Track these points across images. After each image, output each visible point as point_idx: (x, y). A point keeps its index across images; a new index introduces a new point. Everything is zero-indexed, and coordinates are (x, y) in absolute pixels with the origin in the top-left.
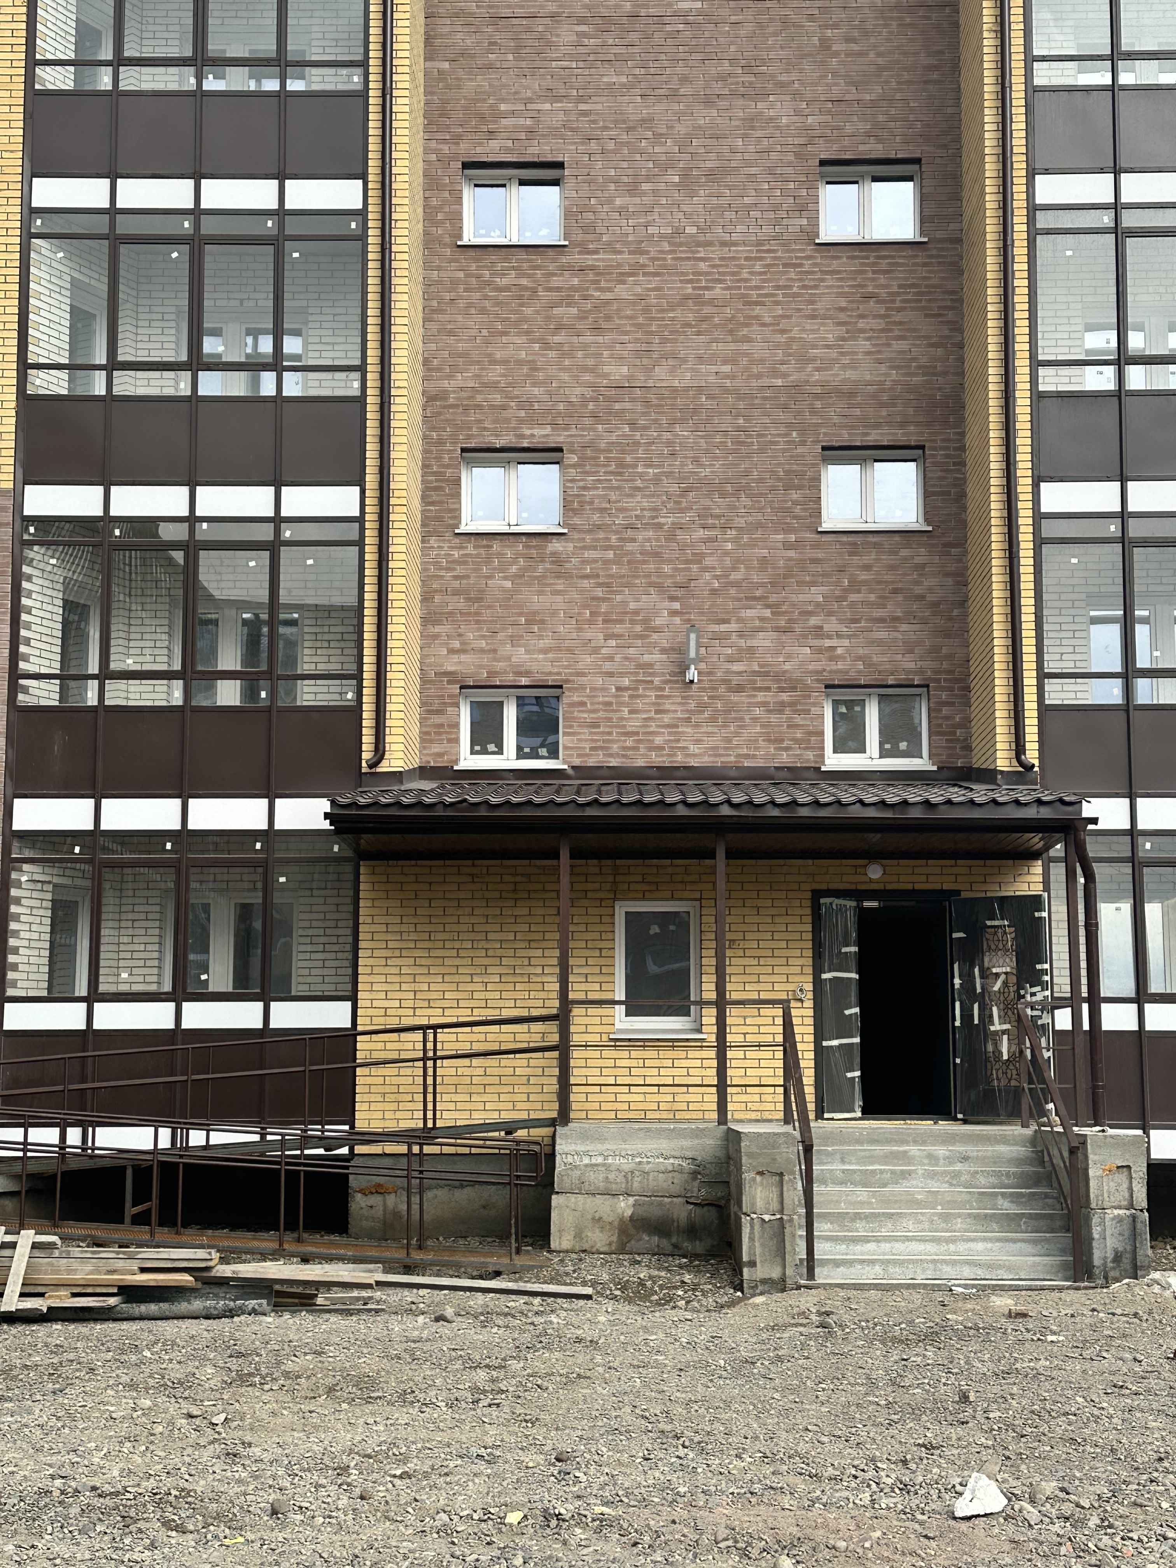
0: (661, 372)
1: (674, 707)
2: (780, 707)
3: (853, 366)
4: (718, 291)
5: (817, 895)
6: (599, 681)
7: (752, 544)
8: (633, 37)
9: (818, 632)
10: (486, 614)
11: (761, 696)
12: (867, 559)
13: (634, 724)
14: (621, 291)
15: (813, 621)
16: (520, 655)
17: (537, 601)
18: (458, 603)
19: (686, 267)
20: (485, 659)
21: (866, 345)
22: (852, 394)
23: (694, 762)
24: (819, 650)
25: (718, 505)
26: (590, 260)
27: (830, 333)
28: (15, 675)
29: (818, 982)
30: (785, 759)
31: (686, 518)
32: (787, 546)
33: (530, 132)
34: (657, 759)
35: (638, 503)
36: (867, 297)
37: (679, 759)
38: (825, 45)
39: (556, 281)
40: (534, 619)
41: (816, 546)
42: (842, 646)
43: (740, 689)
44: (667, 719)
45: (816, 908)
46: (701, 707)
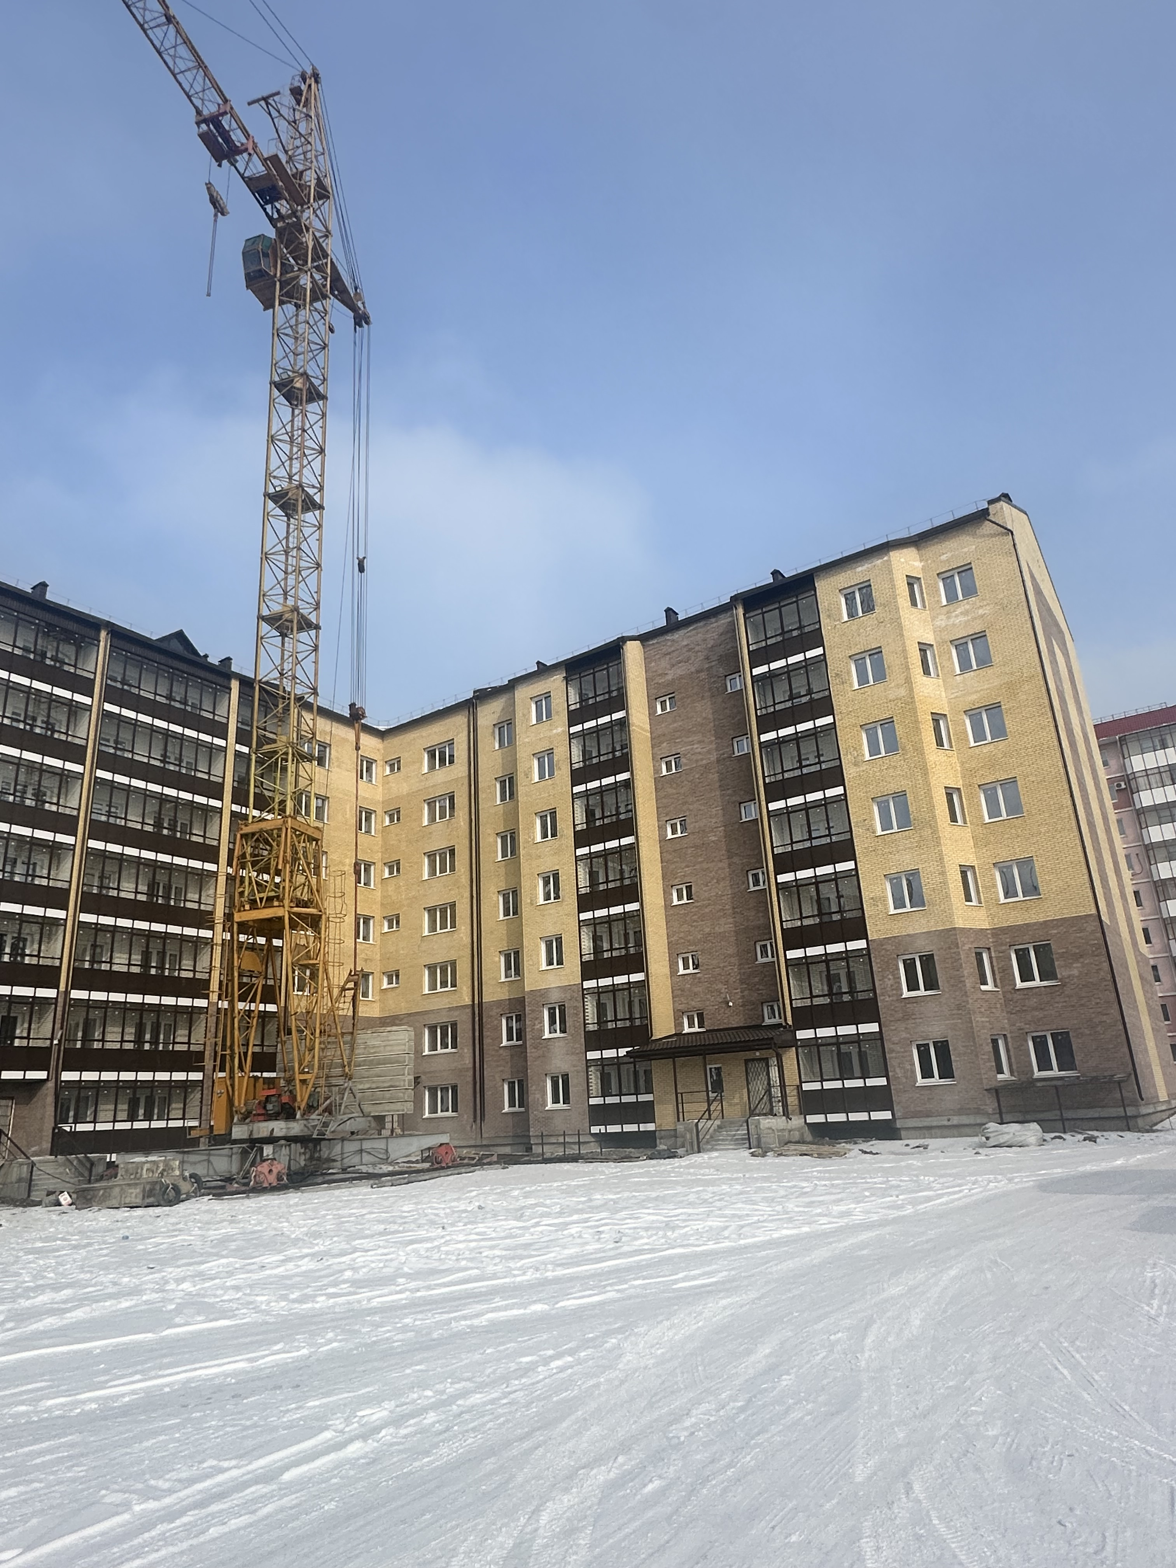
0: (716, 929)
1: (727, 1012)
2: (751, 1010)
3: (759, 920)
4: (727, 907)
5: (746, 1060)
6: (711, 1008)
7: (741, 969)
9: (758, 989)
10: (685, 994)
11: (747, 1007)
12: (767, 969)
13: (719, 1018)
14: (707, 910)
15: (757, 986)
16: (693, 1003)
17: (696, 990)
18: (679, 992)
19: (720, 902)
20: (686, 1005)
21: (761, 914)
22: (759, 927)
23: (733, 1026)
24: (759, 994)
25: (732, 960)
26: (699, 904)
27: (753, 913)
28: (585, 1024)
29: (747, 1083)
30: (753, 1023)
31: (726, 964)
32: (749, 968)
33: (684, 876)
34: (725, 1026)
35: (715, 962)
36: (760, 902)
37: (730, 1026)
38: (745, 842)
39: (693, 910)
40: (696, 994)
41: (756, 967)
42: (764, 992)
43: (742, 1006)
44: (726, 1015)
45: (746, 1063)
46: (734, 1012)
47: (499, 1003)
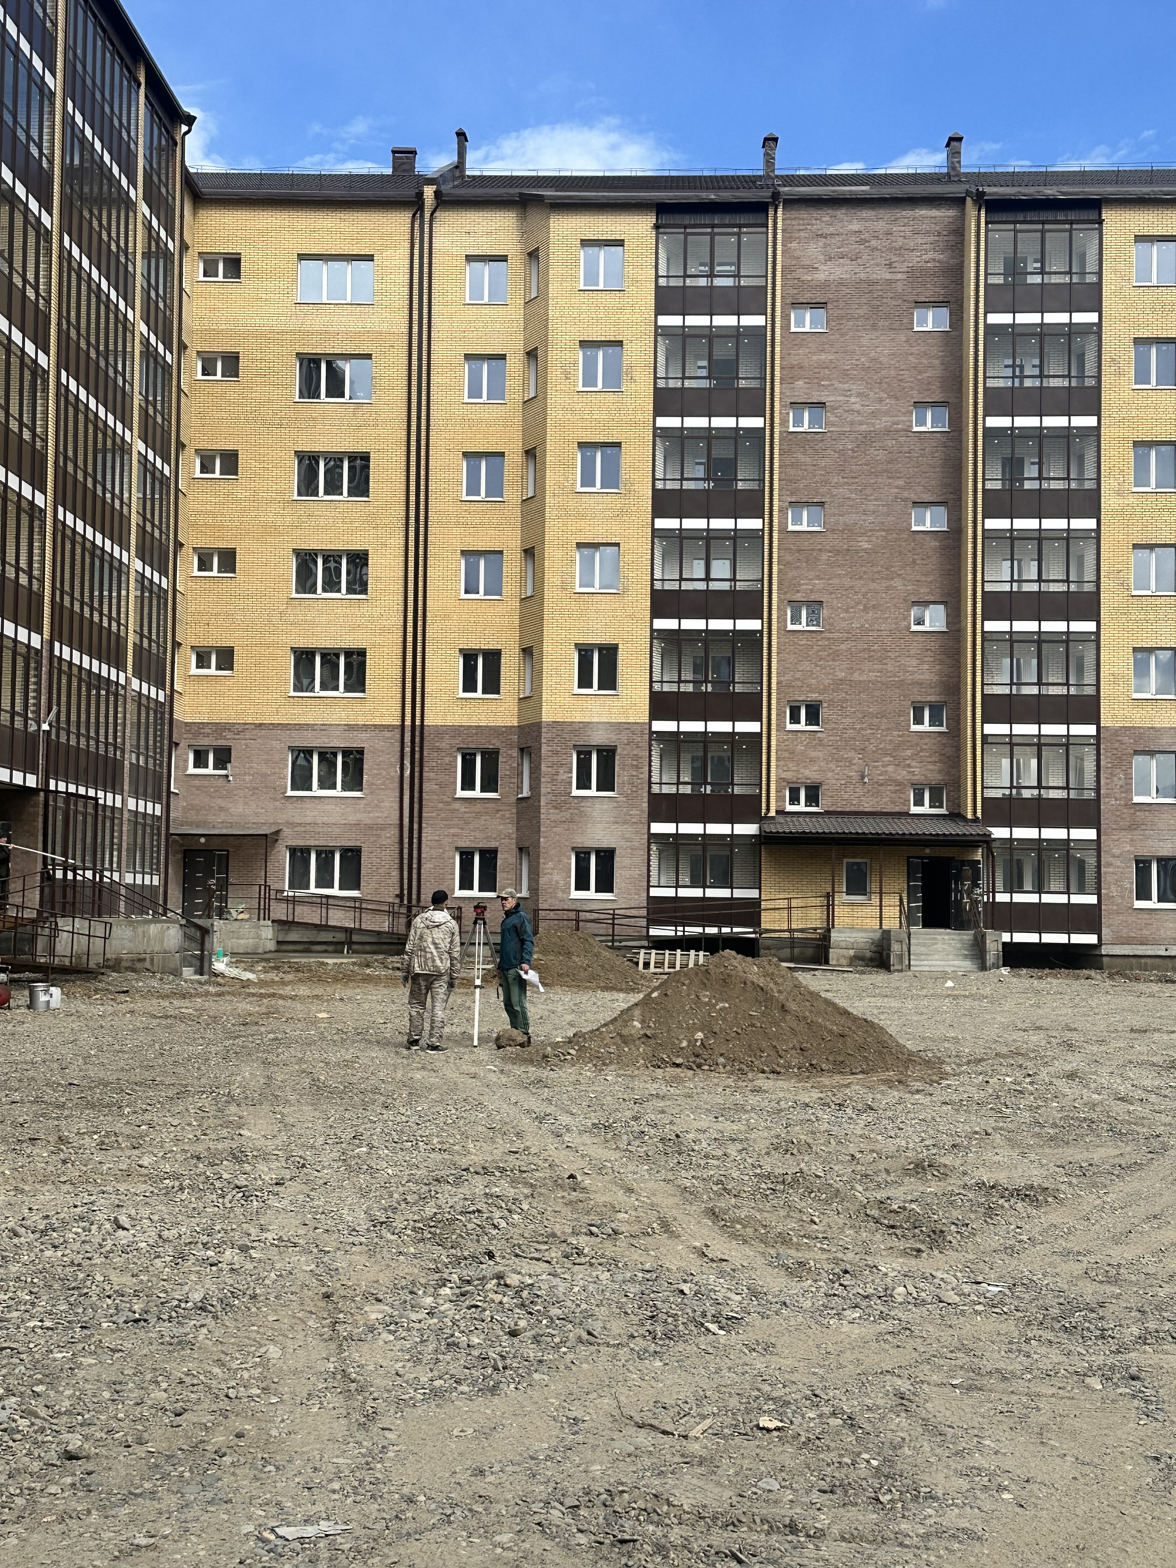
0: (856, 675)
1: (860, 790)
2: (895, 792)
3: (922, 674)
4: (876, 647)
5: (909, 858)
6: (834, 782)
7: (886, 735)
8: (848, 557)
9: (909, 766)
10: (796, 758)
11: (889, 788)
12: (927, 740)
13: (846, 796)
14: (843, 647)
15: (908, 762)
16: (807, 773)
17: (814, 754)
18: (786, 755)
19: (865, 638)
20: (795, 774)
21: (927, 667)
22: (921, 684)
23: (866, 810)
24: (909, 772)
25: (875, 722)
26: (832, 635)
27: (914, 662)
28: (650, 783)
29: (909, 886)
30: (897, 809)
31: (864, 726)
32: (899, 736)
33: (812, 590)
34: (853, 809)
35: (848, 720)
36: (927, 650)
37: (861, 809)
38: (914, 561)
39: (820, 643)
40: (812, 760)
41: (909, 736)
42: (917, 771)
43: (882, 785)
44: (857, 795)
45: (908, 862)
46: (869, 791)
47: (457, 730)
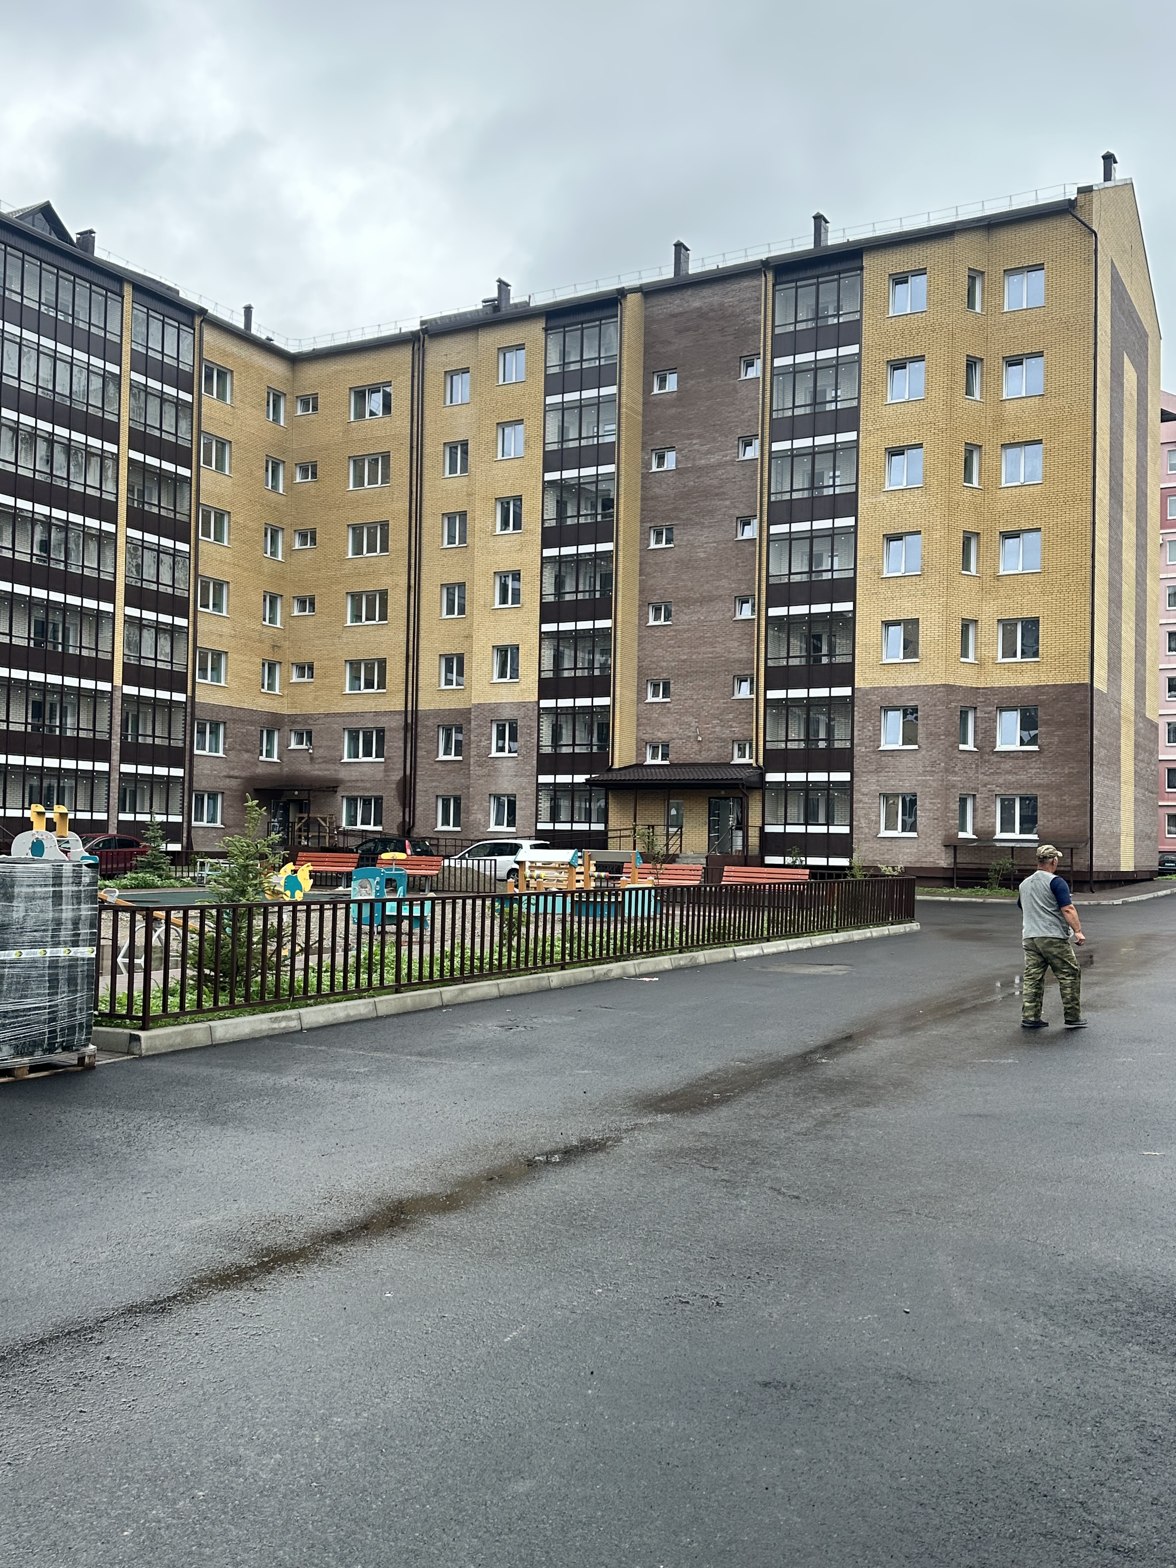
0: (694, 657)
1: (695, 747)
2: (721, 747)
3: (742, 653)
4: (709, 635)
5: (710, 798)
6: (678, 741)
7: (715, 703)
9: (731, 727)
10: (651, 724)
11: (719, 744)
12: (744, 706)
13: (686, 751)
14: (685, 635)
15: (730, 723)
16: (659, 734)
17: (664, 720)
18: (645, 721)
19: (701, 628)
20: (651, 736)
21: (745, 647)
22: (741, 661)
23: (701, 762)
24: (731, 731)
25: (707, 692)
26: (678, 627)
27: (736, 644)
28: (539, 747)
29: (709, 820)
30: (725, 761)
31: (700, 696)
32: (724, 703)
33: (664, 594)
34: (691, 761)
35: (688, 693)
36: (746, 634)
37: (697, 761)
38: (737, 564)
40: (663, 725)
41: (731, 703)
42: (736, 730)
43: (711, 742)
44: (694, 750)
45: (711, 802)
46: (702, 747)
47: (437, 713)
